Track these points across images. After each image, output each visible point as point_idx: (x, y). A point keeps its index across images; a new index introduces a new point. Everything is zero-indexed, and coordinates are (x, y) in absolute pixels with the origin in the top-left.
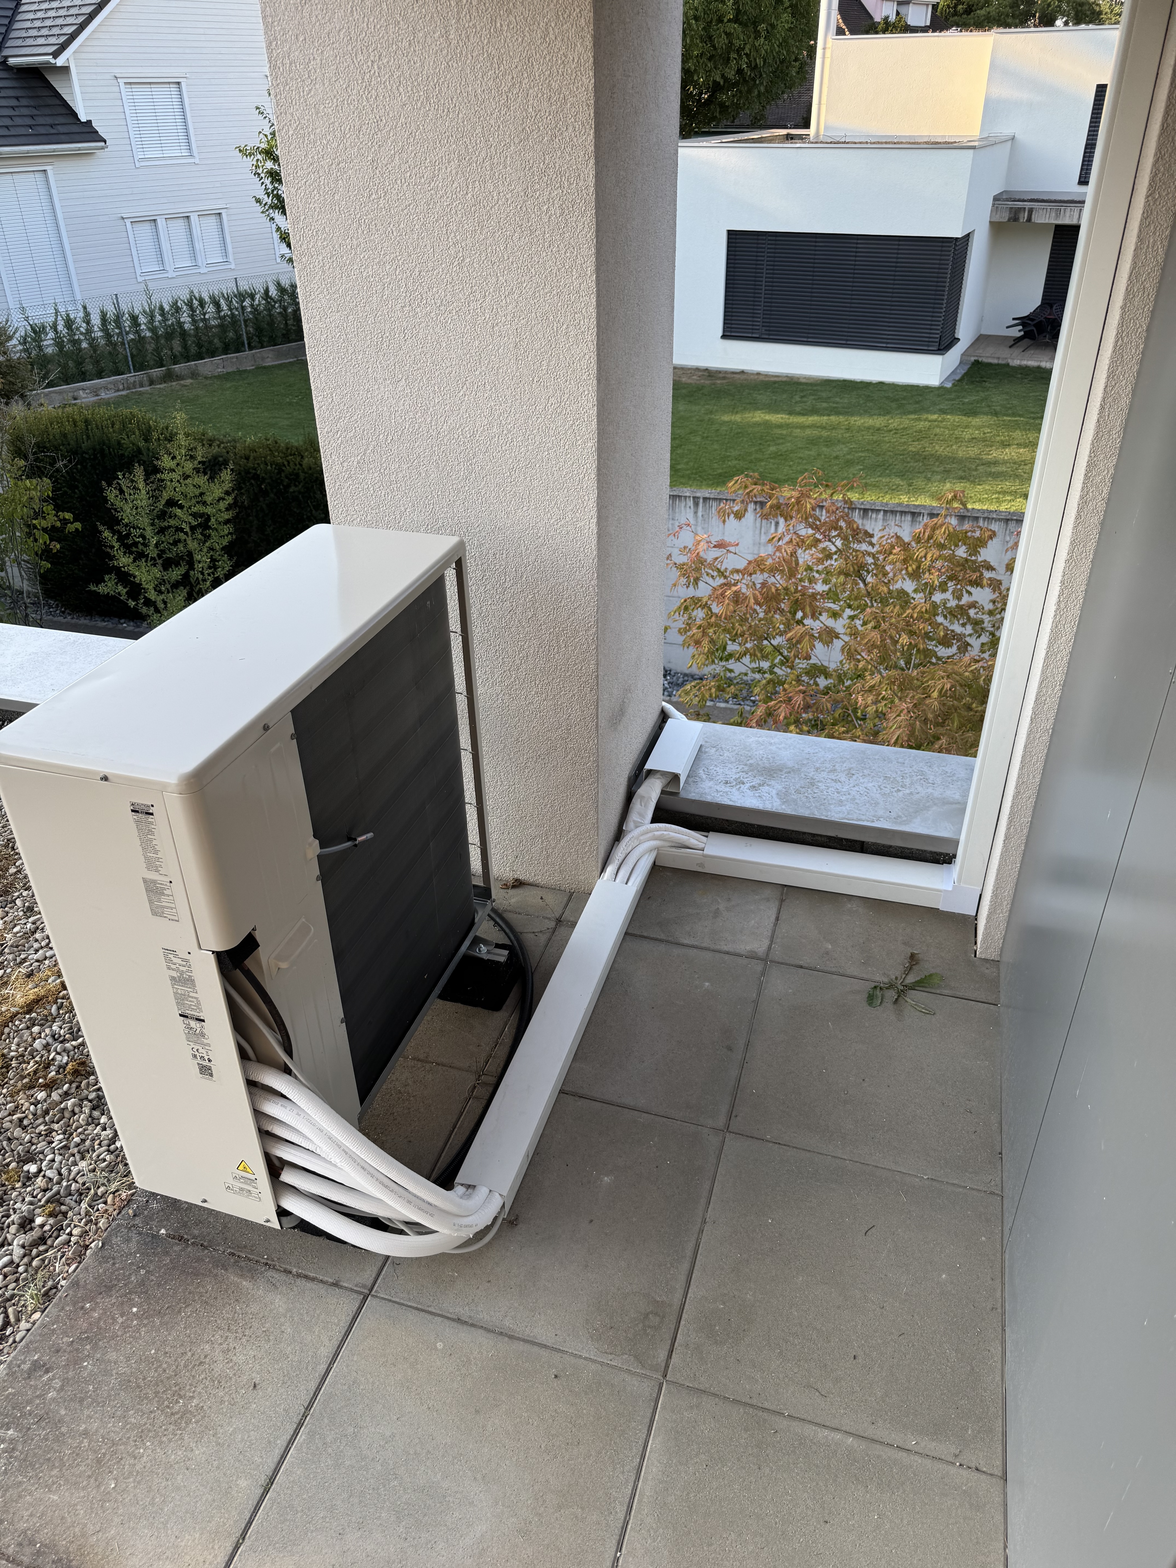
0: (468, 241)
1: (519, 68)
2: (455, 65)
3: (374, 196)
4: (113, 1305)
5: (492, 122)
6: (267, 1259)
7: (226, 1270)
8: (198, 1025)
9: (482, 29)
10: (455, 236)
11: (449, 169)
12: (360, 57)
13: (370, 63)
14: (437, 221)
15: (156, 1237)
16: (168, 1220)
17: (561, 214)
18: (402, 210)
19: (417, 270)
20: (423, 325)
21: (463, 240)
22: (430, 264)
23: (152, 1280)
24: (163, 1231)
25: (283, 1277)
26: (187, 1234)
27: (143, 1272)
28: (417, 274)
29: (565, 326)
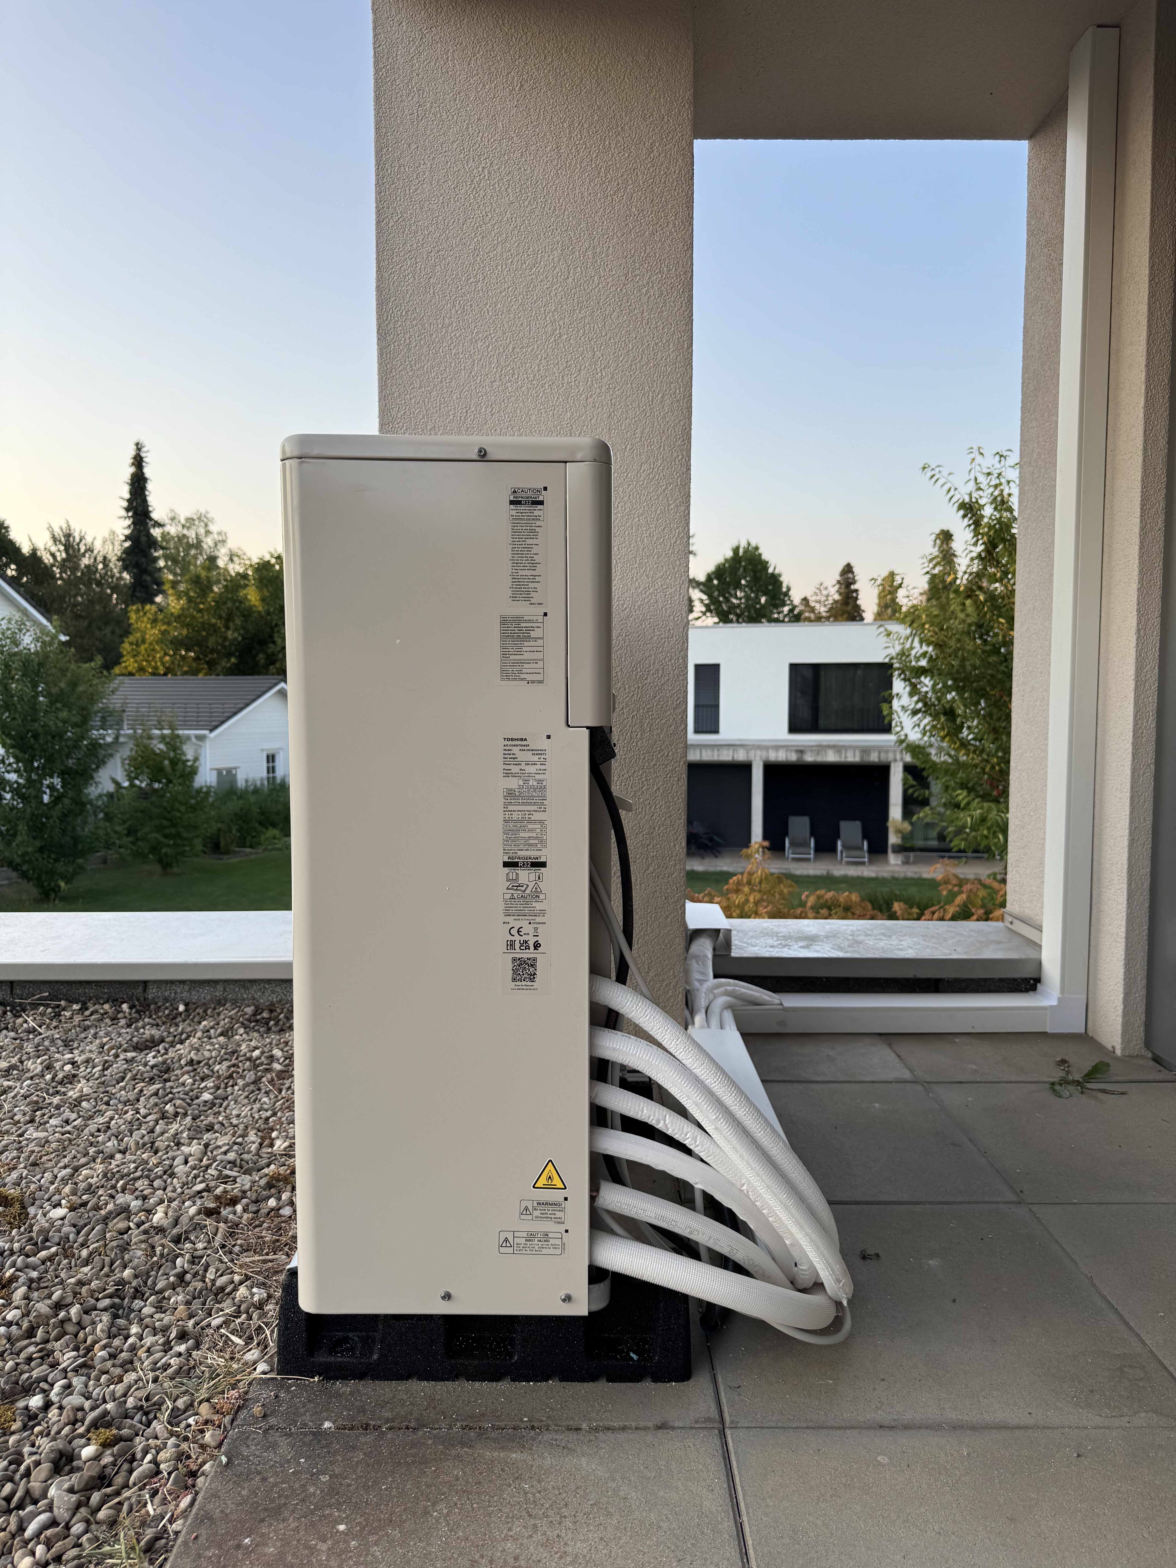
0: (566, 320)
1: (625, 177)
2: (564, 172)
3: (472, 279)
4: (297, 1529)
5: (597, 219)
6: (529, 1421)
7: (470, 1447)
8: (533, 877)
9: (591, 146)
10: (553, 316)
11: (551, 257)
12: (471, 163)
13: (480, 169)
14: (535, 302)
15: (319, 1434)
16: (327, 1410)
17: (661, 295)
18: (501, 292)
19: (511, 346)
20: (513, 399)
21: (561, 319)
22: (525, 341)
23: (349, 1485)
24: (327, 1425)
25: (572, 1436)
26: (371, 1419)
27: (325, 1478)
28: (511, 350)
29: (660, 395)
